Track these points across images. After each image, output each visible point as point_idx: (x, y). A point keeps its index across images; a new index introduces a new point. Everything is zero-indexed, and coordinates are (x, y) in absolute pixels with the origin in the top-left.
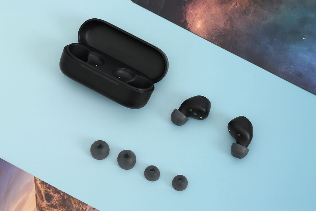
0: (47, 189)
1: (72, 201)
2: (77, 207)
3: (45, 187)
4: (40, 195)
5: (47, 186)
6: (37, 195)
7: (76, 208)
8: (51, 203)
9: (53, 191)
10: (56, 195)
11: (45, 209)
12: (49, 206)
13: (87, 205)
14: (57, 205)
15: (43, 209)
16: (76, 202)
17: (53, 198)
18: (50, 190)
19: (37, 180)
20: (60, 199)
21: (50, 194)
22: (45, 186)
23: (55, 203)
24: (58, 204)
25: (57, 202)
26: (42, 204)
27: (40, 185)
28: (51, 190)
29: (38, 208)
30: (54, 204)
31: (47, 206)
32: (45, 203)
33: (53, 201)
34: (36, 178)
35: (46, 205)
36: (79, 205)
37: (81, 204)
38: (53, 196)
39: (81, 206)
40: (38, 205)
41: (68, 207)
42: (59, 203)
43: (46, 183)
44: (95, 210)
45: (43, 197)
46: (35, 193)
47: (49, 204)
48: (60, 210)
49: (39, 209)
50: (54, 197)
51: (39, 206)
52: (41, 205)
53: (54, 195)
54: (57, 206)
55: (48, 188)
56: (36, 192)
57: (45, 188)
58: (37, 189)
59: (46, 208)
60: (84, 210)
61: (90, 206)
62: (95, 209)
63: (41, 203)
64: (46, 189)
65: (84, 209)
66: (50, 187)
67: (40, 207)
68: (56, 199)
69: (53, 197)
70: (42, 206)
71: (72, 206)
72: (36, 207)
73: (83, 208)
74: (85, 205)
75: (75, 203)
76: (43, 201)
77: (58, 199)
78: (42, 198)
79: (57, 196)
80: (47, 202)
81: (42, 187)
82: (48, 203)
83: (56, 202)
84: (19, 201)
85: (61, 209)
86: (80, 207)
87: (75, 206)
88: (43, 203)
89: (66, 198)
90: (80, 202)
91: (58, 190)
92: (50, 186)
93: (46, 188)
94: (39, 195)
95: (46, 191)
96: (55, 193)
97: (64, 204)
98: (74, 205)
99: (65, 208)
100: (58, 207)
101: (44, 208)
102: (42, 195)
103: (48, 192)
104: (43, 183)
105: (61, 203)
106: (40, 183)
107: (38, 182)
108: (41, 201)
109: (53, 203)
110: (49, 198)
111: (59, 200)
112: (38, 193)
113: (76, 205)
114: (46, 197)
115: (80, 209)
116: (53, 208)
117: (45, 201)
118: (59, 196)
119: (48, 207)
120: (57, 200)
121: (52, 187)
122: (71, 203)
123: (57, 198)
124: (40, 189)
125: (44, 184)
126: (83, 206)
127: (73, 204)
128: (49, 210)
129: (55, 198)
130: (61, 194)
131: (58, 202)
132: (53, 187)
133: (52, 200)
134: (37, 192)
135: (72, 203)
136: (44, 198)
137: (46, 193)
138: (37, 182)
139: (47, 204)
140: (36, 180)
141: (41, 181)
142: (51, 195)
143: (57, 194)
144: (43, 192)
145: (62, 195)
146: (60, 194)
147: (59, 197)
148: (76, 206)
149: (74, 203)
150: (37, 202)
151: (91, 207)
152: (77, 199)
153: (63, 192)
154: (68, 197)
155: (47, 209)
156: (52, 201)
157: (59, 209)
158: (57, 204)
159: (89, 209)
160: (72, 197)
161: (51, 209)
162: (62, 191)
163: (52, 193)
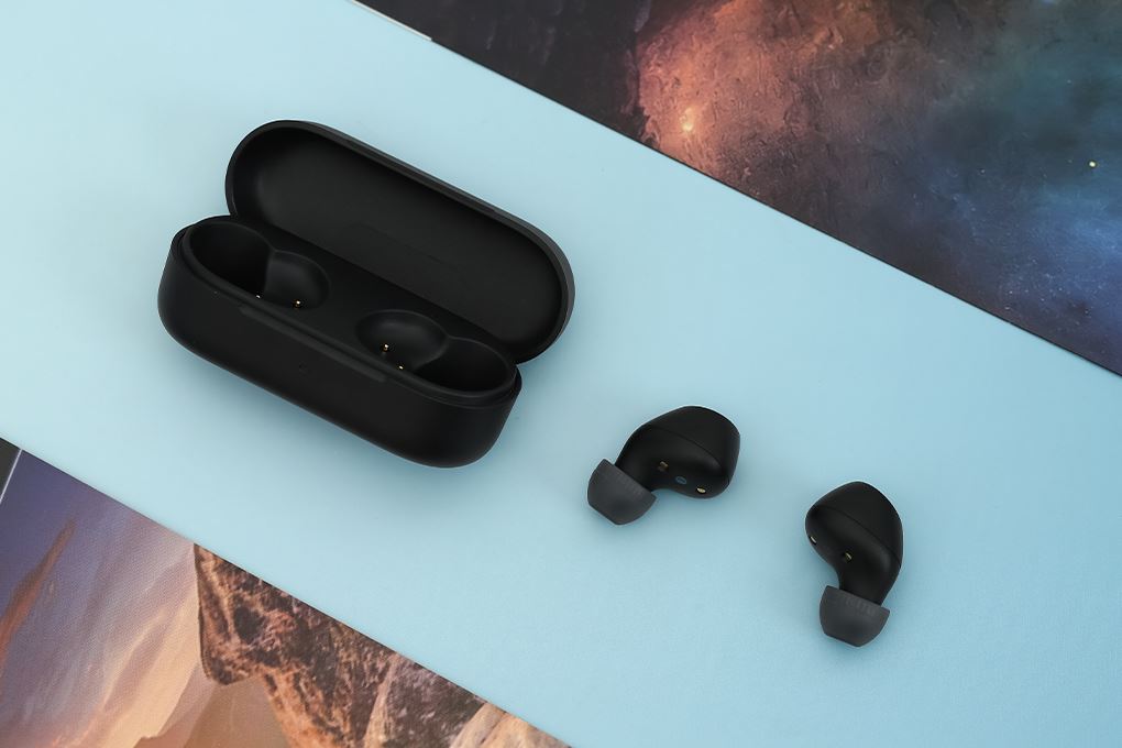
0: (241, 590)
1: (333, 637)
2: (351, 659)
3: (236, 582)
4: (216, 615)
5: (244, 581)
6: (206, 614)
7: (348, 664)
8: (256, 644)
9: (263, 599)
10: (275, 614)
11: (234, 666)
12: (249, 654)
13: (390, 652)
14: (280, 652)
15: (228, 668)
16: (349, 640)
17: (265, 627)
18: (251, 594)
19: (205, 555)
20: (291, 628)
21: (253, 610)
22: (233, 579)
23: (272, 645)
24: (283, 649)
25: (278, 642)
26: (222, 648)
27: (214, 578)
28: (258, 596)
29: (209, 664)
30: (269, 649)
31: (239, 657)
32: (233, 647)
33: (264, 639)
34: (201, 552)
35: (238, 654)
36: (359, 651)
37: (366, 649)
38: (264, 618)
39: (369, 656)
40: (210, 652)
41: (321, 662)
42: (287, 644)
43: (239, 570)
44: (420, 671)
45: (225, 622)
46: (198, 607)
47: (251, 648)
48: (288, 670)
49: (212, 669)
50: (269, 621)
51: (213, 655)
52: (220, 653)
53: (267, 614)
54: (277, 658)
55: (246, 587)
56: (200, 604)
57: (234, 587)
58: (205, 593)
59: (239, 663)
60: (380, 670)
61: (401, 657)
62: (421, 667)
63: (220, 644)
64: (237, 592)
65: (380, 666)
66: (251, 583)
67: (214, 660)
68: (273, 631)
69: (263, 621)
70: (223, 658)
71: (333, 655)
72: (200, 659)
73: (374, 665)
74: (381, 653)
75: (346, 646)
76: (228, 637)
77: (280, 630)
78: (222, 628)
79: (280, 618)
80: (242, 643)
81: (222, 584)
82: (244, 647)
83: (273, 640)
84: (139, 639)
85: (294, 667)
86: (366, 658)
87: (345, 655)
88: (228, 644)
89: (310, 625)
90: (364, 643)
91: (282, 595)
92: (254, 579)
93: (238, 588)
94: (211, 615)
95: (237, 599)
96: (272, 608)
97: (306, 648)
98: (342, 653)
99: (308, 664)
100: (282, 658)
101: (230, 663)
102: (221, 614)
103: (247, 602)
104: (226, 568)
105: (294, 645)
106: (215, 570)
107: (209, 565)
108: (219, 639)
109: (262, 643)
110: (248, 625)
111: (287, 634)
112: (207, 607)
113: (351, 650)
114: (236, 625)
115: (365, 667)
116: (262, 666)
117: (236, 639)
118: (286, 617)
119: (245, 661)
120: (277, 634)
121: (260, 584)
122: (331, 645)
123: (279, 626)
124: (215, 592)
125: (229, 575)
126: (374, 656)
127: (338, 648)
128: (249, 671)
129: (270, 626)
130: (295, 610)
131: (282, 643)
132: (266, 584)
133: (259, 635)
134: (204, 605)
135: (336, 645)
136: (231, 628)
137: (239, 606)
138: (203, 565)
139: (240, 650)
140: (199, 559)
141: (219, 562)
142: (256, 614)
143: (281, 611)
144: (225, 602)
145: (298, 614)
146: (290, 609)
147: (285, 621)
148: (349, 656)
149: (341, 644)
150: (205, 643)
151: (406, 660)
152: (352, 631)
153: (300, 604)
154: (319, 621)
155: (243, 668)
156: (260, 638)
157: (285, 668)
158: (277, 648)
159: (398, 669)
160: (335, 623)
161: (257, 669)
162: (296, 600)
163: (260, 609)
